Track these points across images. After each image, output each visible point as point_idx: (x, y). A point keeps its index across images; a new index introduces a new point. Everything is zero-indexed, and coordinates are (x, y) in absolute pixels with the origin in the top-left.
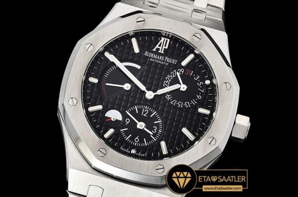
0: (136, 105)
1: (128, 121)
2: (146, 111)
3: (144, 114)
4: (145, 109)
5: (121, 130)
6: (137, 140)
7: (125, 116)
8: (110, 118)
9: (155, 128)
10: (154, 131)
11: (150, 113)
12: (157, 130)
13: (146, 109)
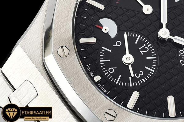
0: (142, 35)
1: (119, 44)
2: (147, 49)
3: (141, 50)
4: (147, 46)
5: (103, 48)
6: (111, 70)
7: (120, 36)
8: (103, 27)
9: (141, 73)
10: (138, 75)
11: (149, 54)
12: (142, 77)
13: (149, 46)
